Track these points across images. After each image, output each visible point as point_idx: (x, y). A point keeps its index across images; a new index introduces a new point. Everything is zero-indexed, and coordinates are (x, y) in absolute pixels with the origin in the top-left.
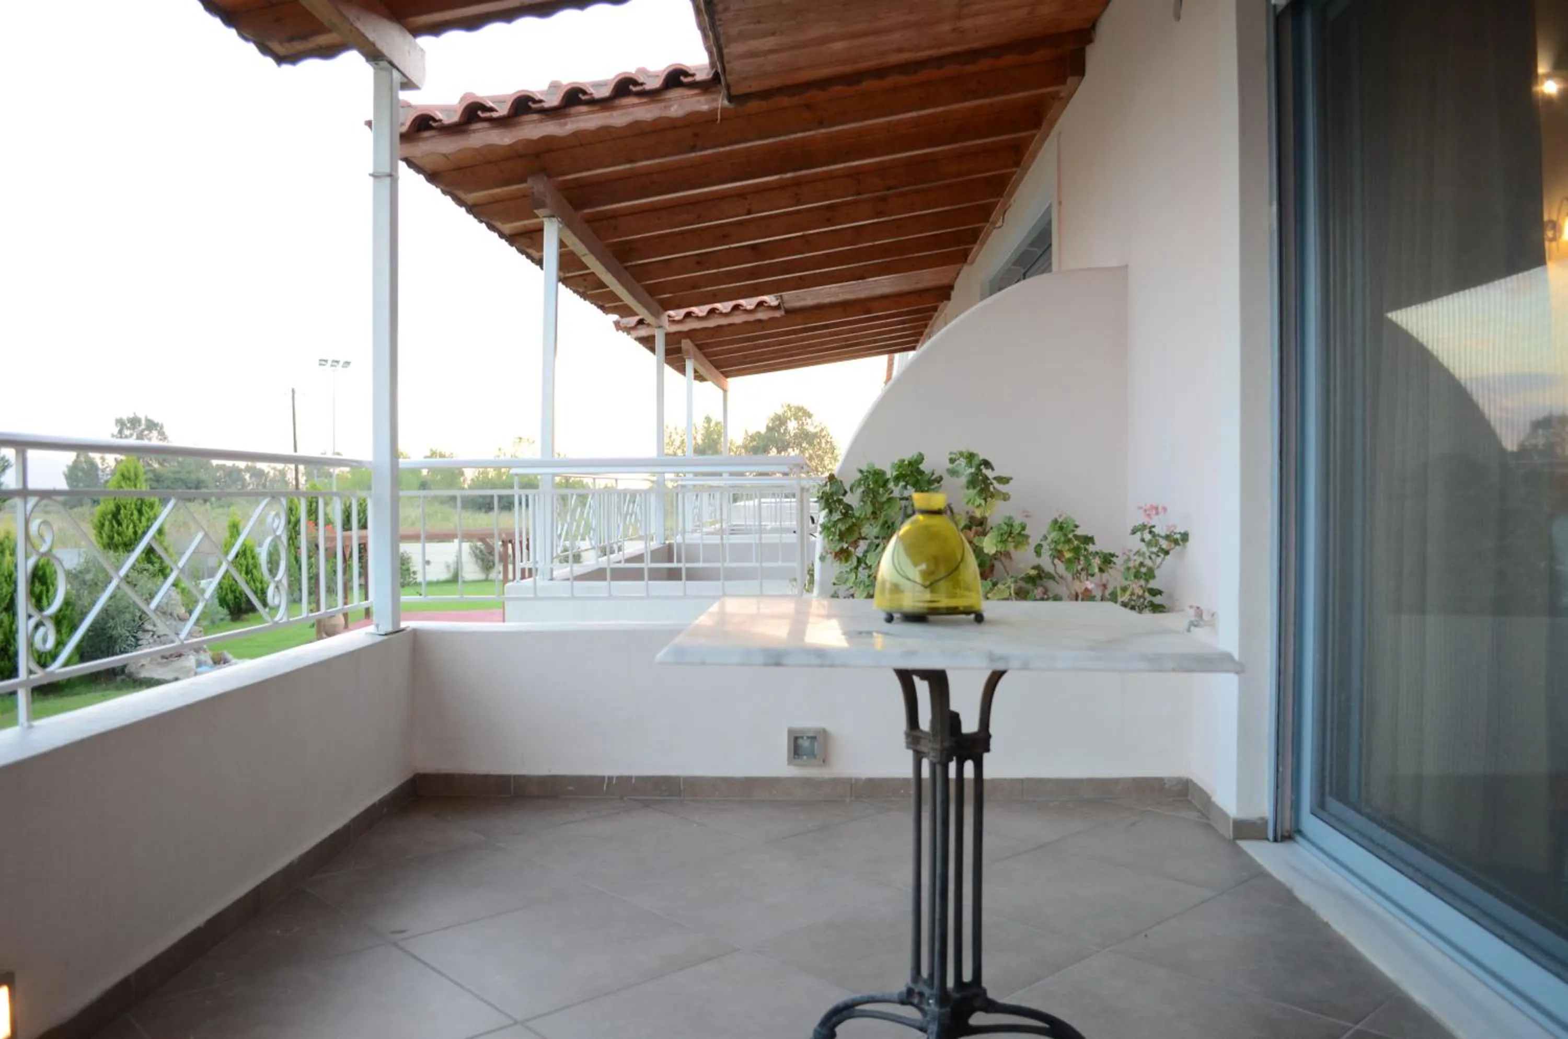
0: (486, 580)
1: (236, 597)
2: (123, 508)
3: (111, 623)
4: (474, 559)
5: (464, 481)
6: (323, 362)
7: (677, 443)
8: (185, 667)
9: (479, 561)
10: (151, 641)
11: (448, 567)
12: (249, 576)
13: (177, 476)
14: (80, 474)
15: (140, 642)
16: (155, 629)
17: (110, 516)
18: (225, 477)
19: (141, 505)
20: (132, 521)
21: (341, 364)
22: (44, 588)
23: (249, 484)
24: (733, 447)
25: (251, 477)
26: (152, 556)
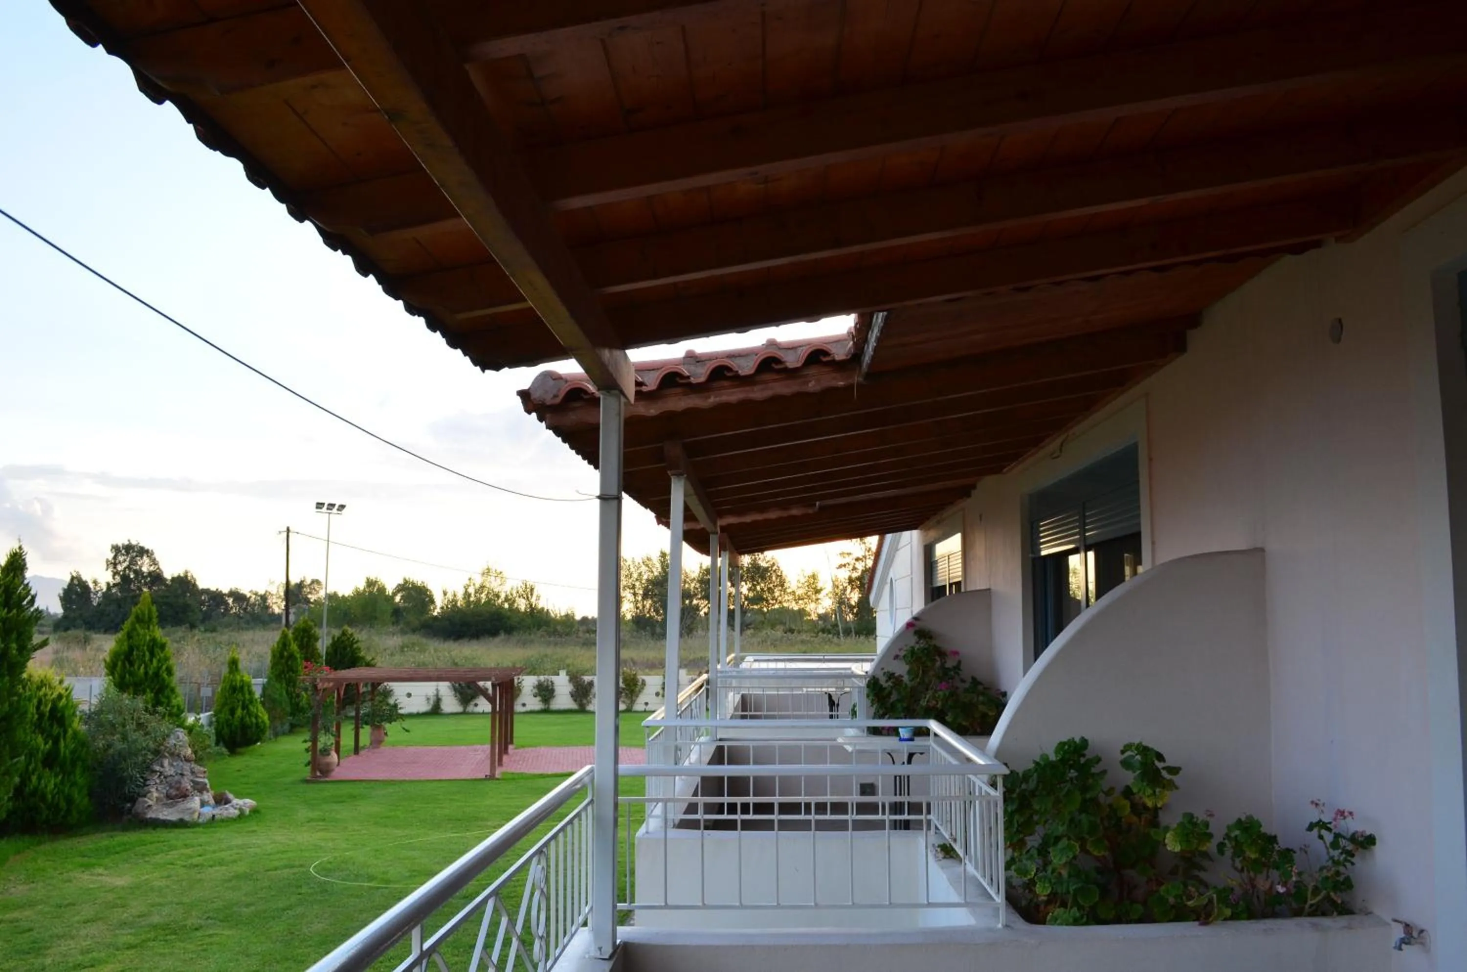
0: (464, 713)
1: (231, 732)
2: (135, 649)
3: (123, 765)
4: (453, 692)
5: (435, 608)
6: (320, 505)
7: (635, 575)
8: (190, 809)
9: (458, 695)
10: (158, 781)
11: (428, 699)
12: (245, 711)
13: (165, 600)
14: (74, 597)
15: (148, 782)
16: (162, 770)
17: (123, 657)
18: (209, 601)
19: (153, 646)
20: (144, 662)
21: (336, 507)
22: (62, 730)
23: (232, 608)
24: (688, 580)
25: (233, 602)
26: (160, 696)
